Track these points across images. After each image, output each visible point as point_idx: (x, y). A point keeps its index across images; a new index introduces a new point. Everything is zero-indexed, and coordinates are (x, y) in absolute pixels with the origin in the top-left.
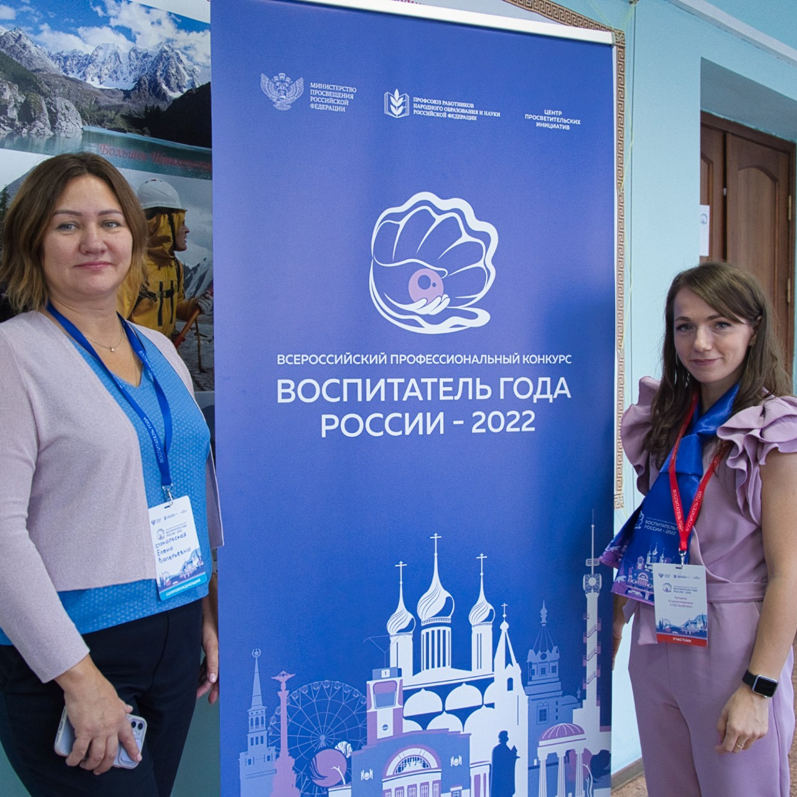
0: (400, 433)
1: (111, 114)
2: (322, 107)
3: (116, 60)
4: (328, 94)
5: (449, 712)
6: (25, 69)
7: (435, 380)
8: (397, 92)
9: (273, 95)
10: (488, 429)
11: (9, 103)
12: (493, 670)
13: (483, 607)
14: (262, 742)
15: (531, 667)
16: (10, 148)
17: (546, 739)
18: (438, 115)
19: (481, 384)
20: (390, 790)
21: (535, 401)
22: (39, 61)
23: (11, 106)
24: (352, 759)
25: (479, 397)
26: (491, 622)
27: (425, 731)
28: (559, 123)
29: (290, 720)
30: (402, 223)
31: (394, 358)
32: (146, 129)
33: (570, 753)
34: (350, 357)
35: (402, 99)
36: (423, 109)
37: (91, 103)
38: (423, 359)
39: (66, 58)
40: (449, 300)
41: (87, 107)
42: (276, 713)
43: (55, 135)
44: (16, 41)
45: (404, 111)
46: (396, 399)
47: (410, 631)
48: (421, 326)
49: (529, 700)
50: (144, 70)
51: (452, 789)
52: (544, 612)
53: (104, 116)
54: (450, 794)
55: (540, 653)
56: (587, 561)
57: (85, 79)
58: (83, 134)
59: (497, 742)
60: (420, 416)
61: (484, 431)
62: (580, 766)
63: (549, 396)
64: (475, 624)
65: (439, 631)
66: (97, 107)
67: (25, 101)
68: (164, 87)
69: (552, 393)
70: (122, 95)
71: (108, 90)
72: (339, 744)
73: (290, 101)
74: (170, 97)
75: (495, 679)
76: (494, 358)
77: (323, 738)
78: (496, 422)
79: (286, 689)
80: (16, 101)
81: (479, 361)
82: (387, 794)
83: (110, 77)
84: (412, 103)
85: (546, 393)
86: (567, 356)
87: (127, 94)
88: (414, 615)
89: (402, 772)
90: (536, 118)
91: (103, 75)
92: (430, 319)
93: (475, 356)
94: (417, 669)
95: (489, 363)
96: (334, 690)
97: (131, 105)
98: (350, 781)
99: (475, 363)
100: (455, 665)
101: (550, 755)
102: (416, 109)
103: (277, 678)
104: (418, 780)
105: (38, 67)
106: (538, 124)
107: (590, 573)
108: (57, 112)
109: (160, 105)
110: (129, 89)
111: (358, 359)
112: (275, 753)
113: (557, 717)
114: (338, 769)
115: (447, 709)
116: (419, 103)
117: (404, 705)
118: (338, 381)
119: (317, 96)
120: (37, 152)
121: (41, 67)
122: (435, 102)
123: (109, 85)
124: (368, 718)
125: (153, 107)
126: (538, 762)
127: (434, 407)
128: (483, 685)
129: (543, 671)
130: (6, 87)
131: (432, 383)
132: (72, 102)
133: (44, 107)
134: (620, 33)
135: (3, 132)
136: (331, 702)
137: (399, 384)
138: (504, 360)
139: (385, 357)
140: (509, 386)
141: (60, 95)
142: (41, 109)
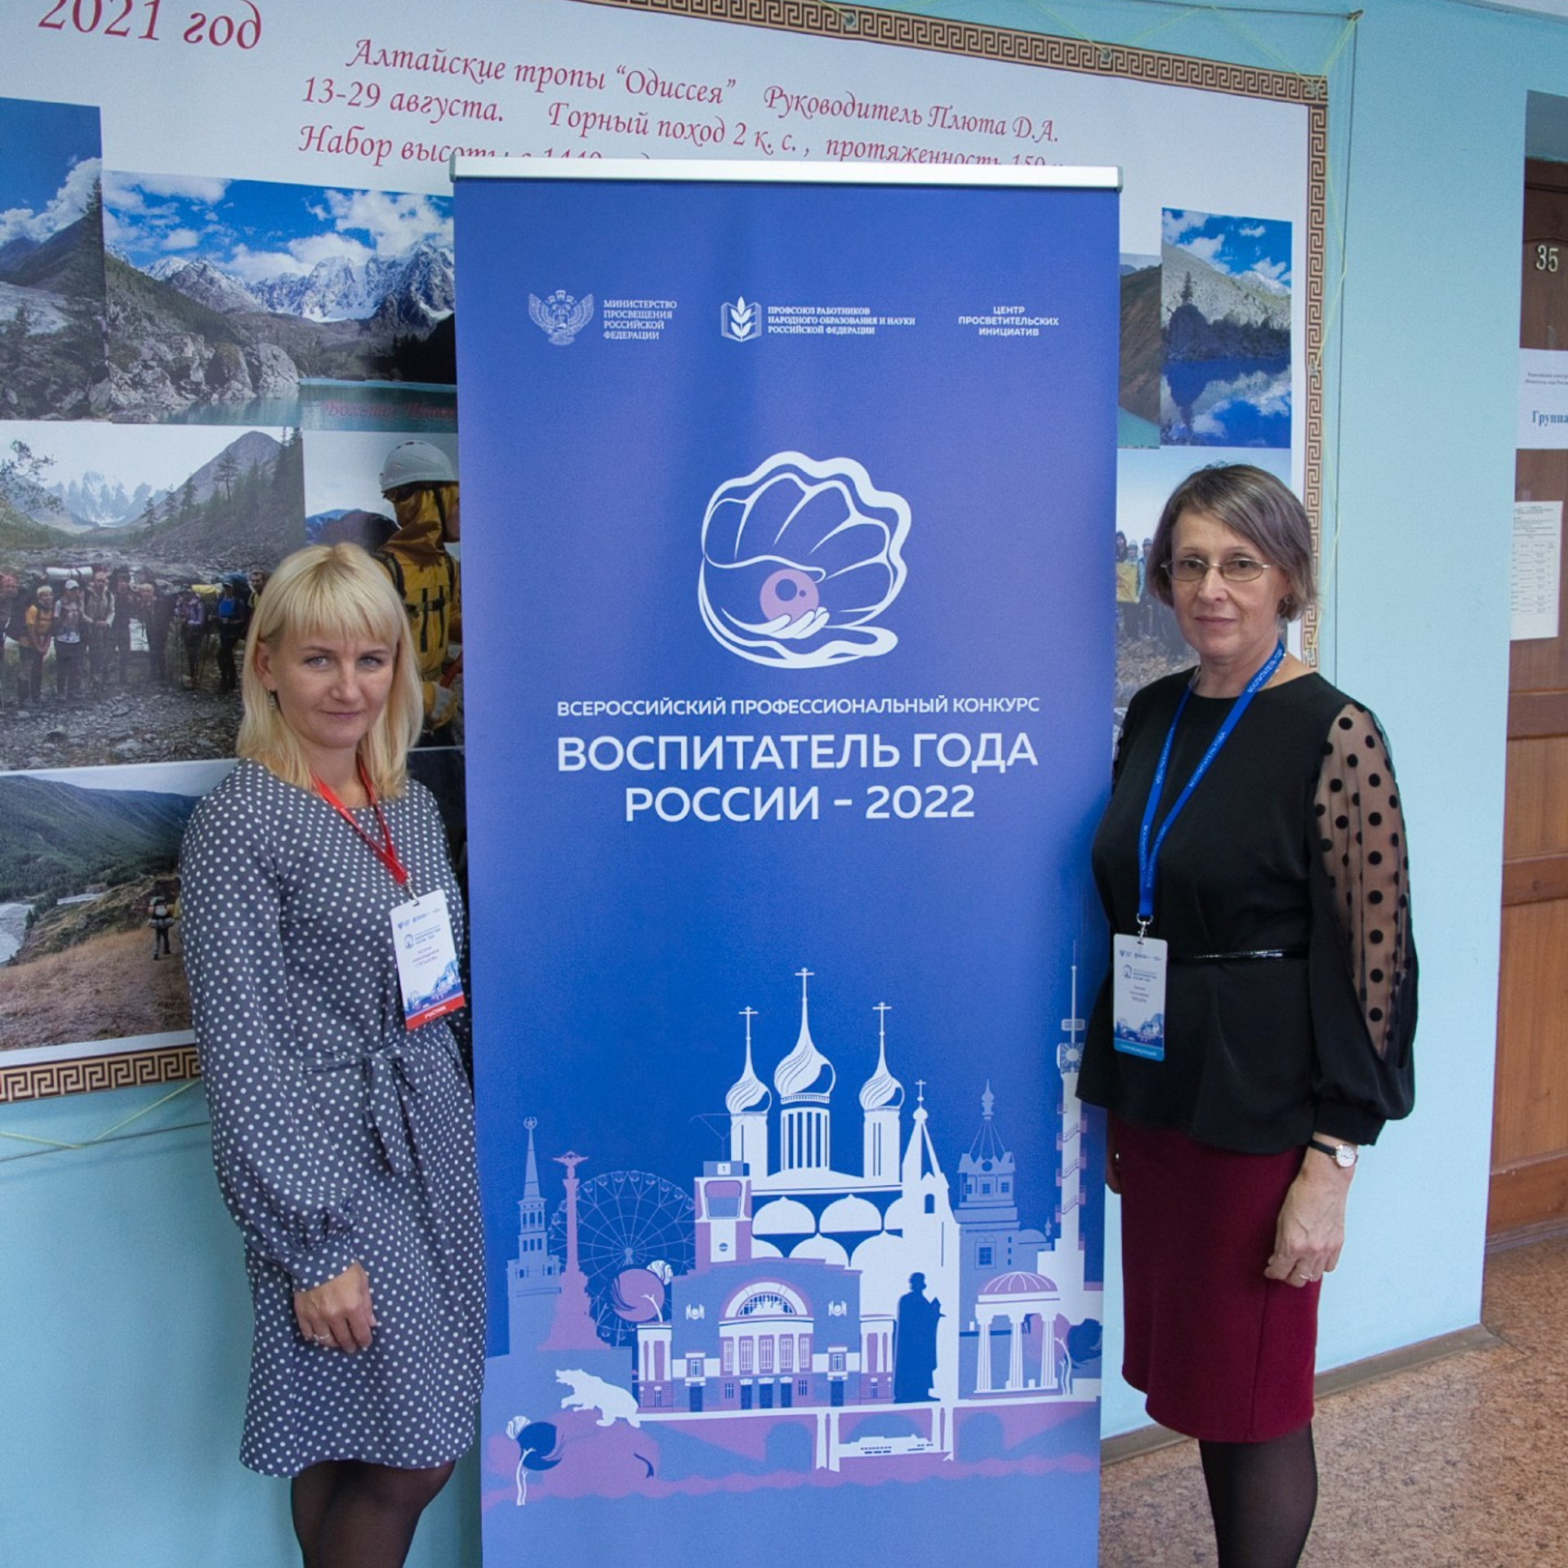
0: (747, 817)
1: (342, 357)
2: (622, 336)
3: (347, 278)
4: (631, 314)
5: (825, 1235)
6: (214, 312)
7: (804, 738)
8: (741, 302)
9: (548, 324)
10: (893, 813)
11: (193, 362)
12: (901, 1180)
13: (884, 1084)
14: (540, 1247)
15: (965, 1181)
16: (196, 423)
17: (991, 1292)
18: (809, 330)
19: (882, 743)
20: (731, 1339)
21: (974, 770)
22: (233, 298)
23: (195, 365)
24: (673, 1287)
25: (877, 763)
26: (898, 1107)
27: (786, 1260)
28: (1020, 327)
29: (581, 1222)
30: (750, 502)
31: (738, 706)
32: (395, 371)
33: (1032, 1319)
34: (670, 703)
35: (749, 312)
36: (784, 324)
37: (310, 344)
38: (783, 707)
39: (272, 288)
40: (827, 616)
41: (305, 352)
42: (561, 1209)
43: (258, 398)
44: (200, 275)
45: (752, 330)
46: (740, 766)
47: (763, 1110)
48: (781, 657)
49: (961, 1230)
50: (390, 286)
51: (830, 1350)
52: (988, 1099)
53: (331, 361)
54: (827, 1356)
55: (980, 1161)
56: (1064, 1021)
57: (301, 313)
59: (907, 1289)
60: (778, 793)
61: (886, 815)
62: (1050, 1342)
63: (998, 762)
64: (871, 1107)
65: (809, 1115)
66: (319, 350)
67: (215, 356)
68: (423, 305)
69: (1005, 757)
70: (357, 327)
71: (335, 323)
72: (654, 1264)
73: (573, 330)
74: (434, 319)
75: (904, 1194)
76: (904, 703)
77: (629, 1252)
78: (907, 802)
79: (576, 1177)
80: (202, 357)
81: (879, 708)
82: (726, 1343)
83: (338, 304)
84: (765, 315)
85: (993, 758)
86: (1032, 700)
87: (364, 324)
88: (767, 1085)
89: (751, 1315)
90: (979, 320)
91: (328, 303)
92: (795, 645)
93: (872, 701)
94: (774, 1167)
95: (896, 711)
96: (646, 1186)
97: (371, 340)
98: (670, 1318)
99: (872, 712)
100: (836, 1166)
101: (996, 1319)
102: (773, 325)
103: (561, 1160)
104: (777, 1329)
105: (231, 306)
106: (982, 331)
107: (1069, 1041)
108: (261, 364)
109: (417, 333)
110: (368, 317)
111: (682, 707)
112: (559, 1265)
113: (1009, 1262)
114: (652, 1299)
115: (822, 1230)
116: (778, 315)
117: (753, 1216)
118: (650, 740)
119: (615, 319)
120: (233, 423)
121: (236, 306)
122: (804, 310)
123: (336, 315)
124: (698, 1232)
125: (406, 337)
126: (977, 1326)
127: (802, 778)
128: (883, 1200)
129: (986, 1189)
130: (188, 340)
131: (800, 744)
132: (283, 347)
133: (242, 360)
134: (1316, 82)
135: (184, 402)
136: (641, 1202)
137: (745, 744)
138: (921, 706)
139: (723, 704)
140: (929, 748)
141: (264, 340)
142: (238, 364)
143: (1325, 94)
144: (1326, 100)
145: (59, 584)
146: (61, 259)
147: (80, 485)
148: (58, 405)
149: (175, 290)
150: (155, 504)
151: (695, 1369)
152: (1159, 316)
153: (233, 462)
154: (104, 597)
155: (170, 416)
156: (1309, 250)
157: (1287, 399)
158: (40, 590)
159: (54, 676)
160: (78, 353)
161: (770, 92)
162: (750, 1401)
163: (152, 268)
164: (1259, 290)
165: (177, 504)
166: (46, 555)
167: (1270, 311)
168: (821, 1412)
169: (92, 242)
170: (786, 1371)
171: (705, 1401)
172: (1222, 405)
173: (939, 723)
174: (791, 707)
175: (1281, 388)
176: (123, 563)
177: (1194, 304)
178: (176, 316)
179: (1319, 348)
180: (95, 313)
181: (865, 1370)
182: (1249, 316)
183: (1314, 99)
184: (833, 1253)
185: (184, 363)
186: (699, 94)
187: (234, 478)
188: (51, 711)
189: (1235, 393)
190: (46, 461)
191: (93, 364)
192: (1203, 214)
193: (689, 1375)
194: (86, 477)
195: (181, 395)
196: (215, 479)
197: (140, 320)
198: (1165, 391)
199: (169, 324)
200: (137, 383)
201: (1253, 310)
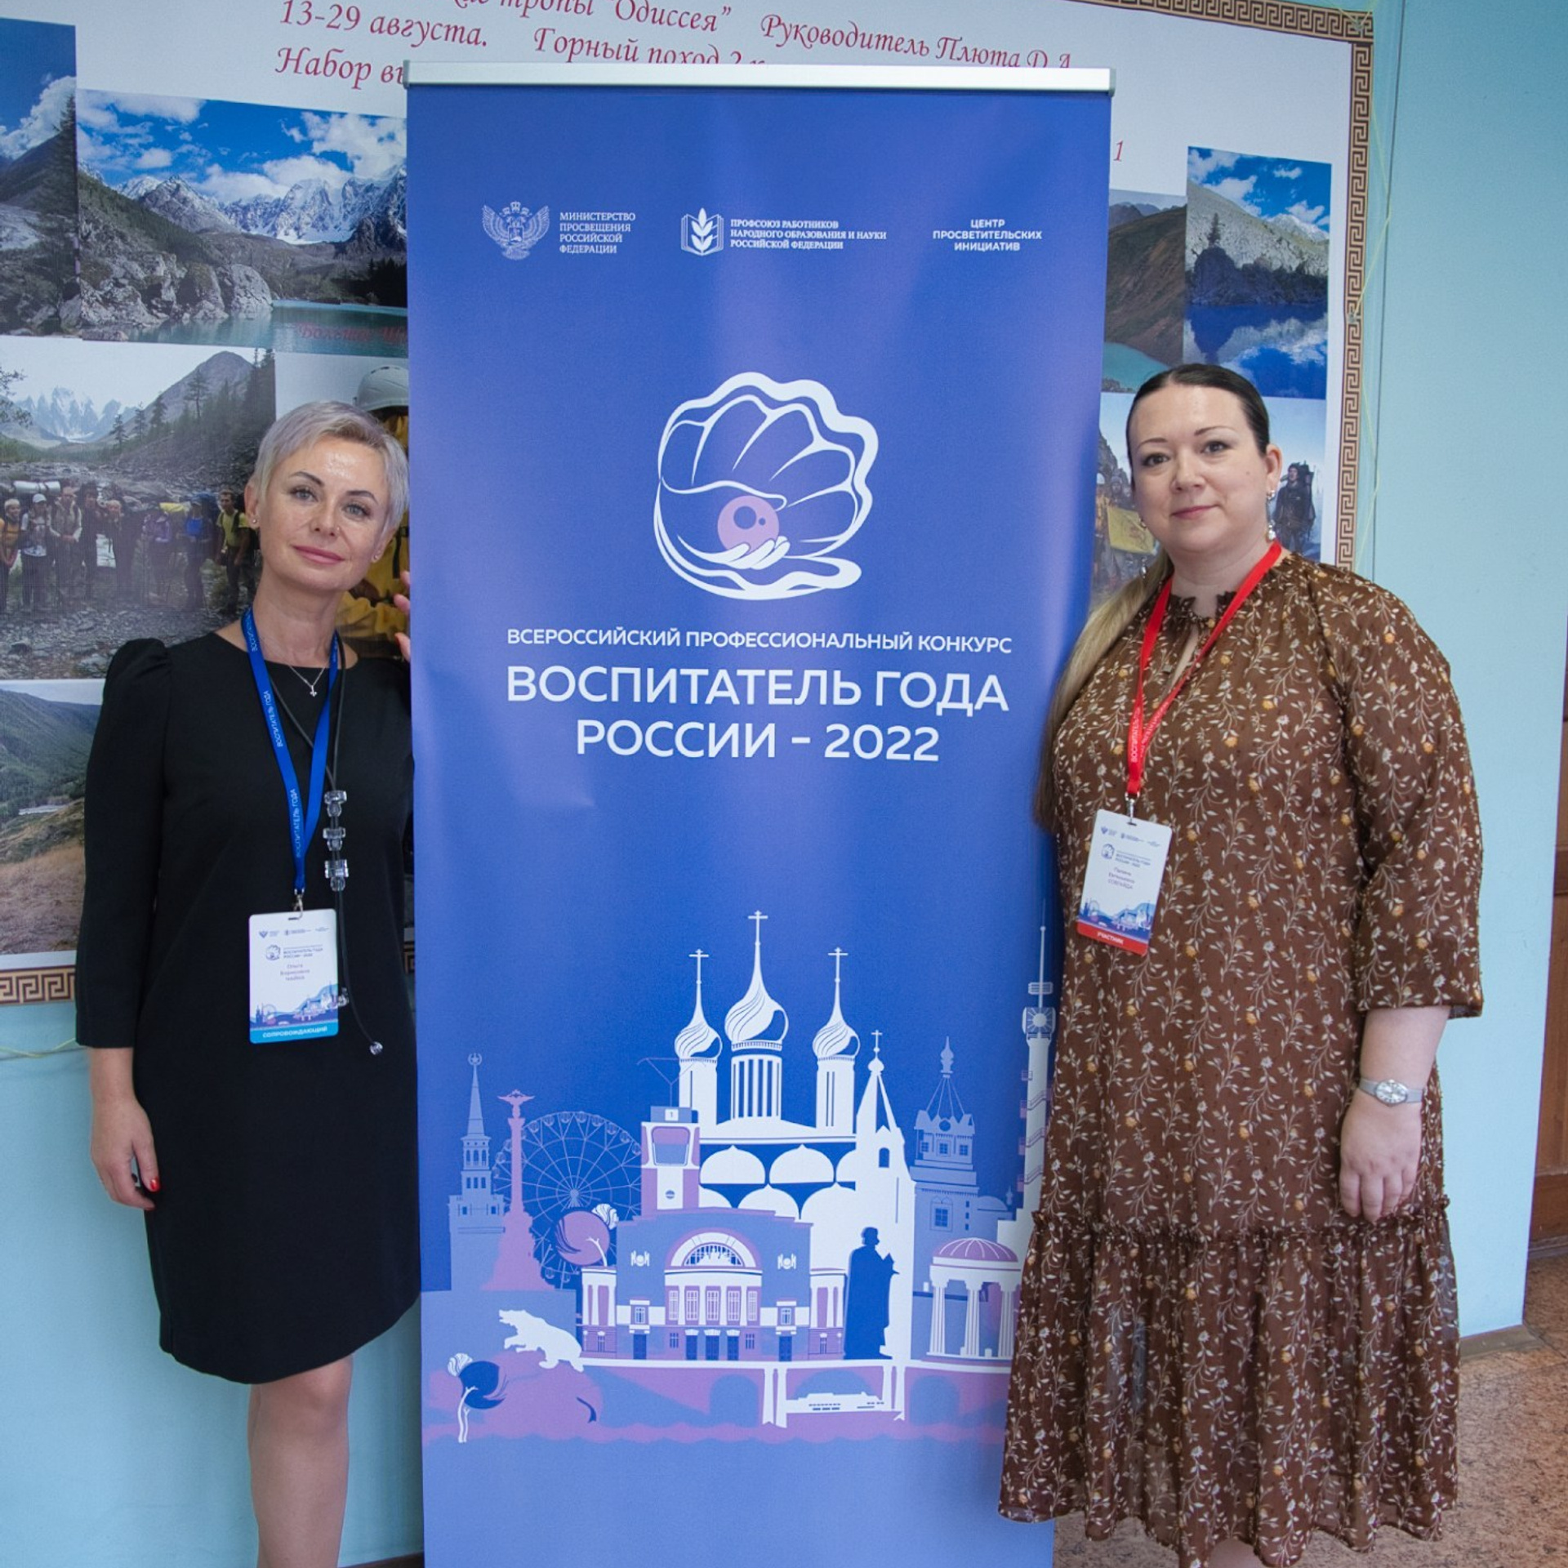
0: (700, 754)
1: (316, 280)
2: (578, 250)
3: (323, 201)
4: (588, 227)
5: (774, 1186)
6: (187, 231)
7: (762, 673)
8: (700, 215)
9: (503, 238)
10: (853, 752)
11: (164, 281)
12: (854, 1131)
13: (839, 1032)
14: (484, 1186)
15: (921, 1138)
16: (165, 342)
17: (946, 1255)
18: (774, 244)
19: (842, 679)
20: (676, 1288)
21: (939, 712)
22: (206, 218)
23: (167, 284)
24: (618, 1232)
25: (838, 701)
26: (853, 1057)
27: (734, 1211)
28: (999, 241)
29: (526, 1161)
30: (708, 425)
31: (693, 638)
32: (372, 295)
33: (989, 1287)
34: (624, 633)
35: (709, 225)
36: (747, 238)
37: (284, 267)
38: (740, 640)
39: (246, 209)
40: (787, 546)
41: (279, 273)
42: (505, 1148)
43: (230, 318)
44: (173, 195)
45: (714, 244)
46: (694, 700)
47: (713, 1056)
48: (739, 588)
49: (917, 1188)
50: (367, 209)
51: (779, 1304)
52: (947, 1055)
53: (305, 283)
55: (938, 1119)
56: (1031, 984)
57: (275, 235)
58: (272, 312)
60: (734, 729)
61: (846, 755)
62: (1009, 1311)
63: (965, 704)
64: (824, 1056)
65: (761, 1062)
66: (293, 272)
67: (186, 275)
68: (401, 230)
69: (973, 699)
70: (333, 249)
71: (310, 246)
72: (599, 1207)
73: (528, 243)
75: (858, 1146)
76: (867, 639)
77: (574, 1193)
78: (868, 742)
79: (521, 1116)
80: (173, 276)
81: (841, 643)
82: (671, 1292)
83: (314, 226)
84: (727, 229)
85: (960, 700)
86: (1004, 640)
87: (340, 248)
88: (716, 1029)
89: (698, 1264)
90: (955, 235)
91: (303, 226)
92: (753, 576)
93: (833, 636)
94: (723, 1115)
95: (857, 646)
96: (592, 1128)
97: (346, 263)
98: (615, 1262)
99: (833, 647)
100: (788, 1116)
101: (952, 1283)
102: (736, 239)
103: (507, 1099)
104: (724, 1281)
105: (204, 226)
106: (958, 246)
108: (234, 284)
109: (394, 258)
110: (344, 240)
111: (636, 638)
112: (502, 1205)
113: (967, 1227)
114: (597, 1243)
115: (772, 1181)
116: (740, 228)
117: (701, 1165)
118: (603, 670)
119: (571, 232)
120: (204, 343)
121: (208, 226)
122: (768, 223)
123: (311, 238)
124: (643, 1176)
125: (383, 261)
126: (931, 1287)
127: (759, 714)
128: (835, 1151)
129: (944, 1149)
130: (160, 259)
131: (757, 678)
132: (257, 268)
133: (215, 280)
134: (1361, 18)
135: (155, 320)
136: (587, 1144)
137: (700, 678)
138: (882, 642)
139: (678, 635)
140: (892, 686)
141: (237, 260)
142: (210, 284)
143: (1371, 31)
144: (1372, 37)
145: (26, 499)
146: (35, 176)
147: (49, 400)
148: (29, 320)
149: (147, 210)
150: (124, 421)
151: (639, 1316)
152: (1183, 258)
153: (204, 382)
154: (72, 512)
155: (141, 333)
156: (1350, 194)
157: (1322, 348)
158: (7, 503)
159: (20, 589)
160: (49, 270)
161: (768, 20)
162: (695, 1351)
163: (125, 186)
164: (1294, 234)
165: (147, 421)
166: (15, 468)
167: (1306, 257)
168: (769, 1367)
169: (67, 160)
170: (733, 1324)
171: (649, 1349)
172: (1251, 352)
173: (903, 661)
174: (749, 640)
175: (1316, 336)
176: (91, 478)
177: (1222, 247)
178: (148, 234)
179: (1359, 296)
180: (67, 231)
181: (814, 1325)
182: (1282, 260)
183: (1358, 36)
184: (784, 1205)
185: (156, 282)
186: (692, 21)
187: (205, 397)
188: (16, 624)
189: (1265, 340)
190: (16, 375)
191: (65, 281)
192: (1233, 154)
193: (633, 1322)
194: (56, 393)
195: (152, 314)
196: (186, 398)
197: (112, 238)
198: (1189, 337)
199: (141, 242)
200: (107, 301)
201: (1287, 255)
